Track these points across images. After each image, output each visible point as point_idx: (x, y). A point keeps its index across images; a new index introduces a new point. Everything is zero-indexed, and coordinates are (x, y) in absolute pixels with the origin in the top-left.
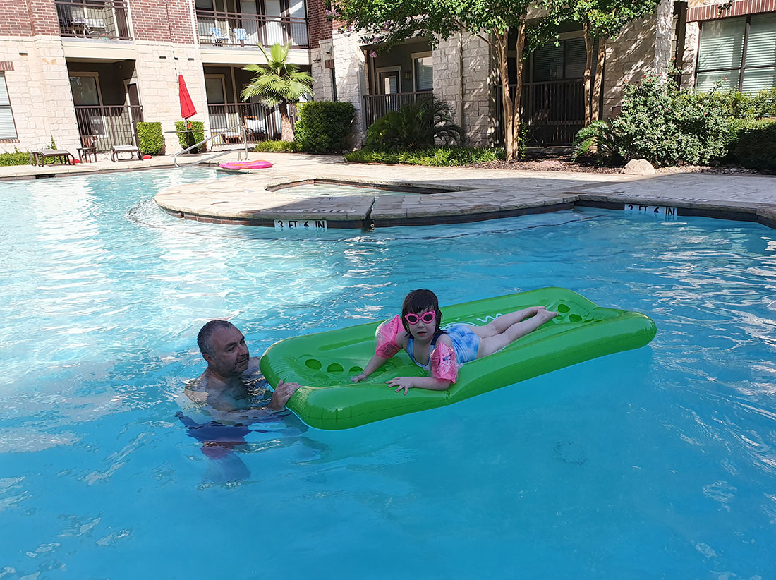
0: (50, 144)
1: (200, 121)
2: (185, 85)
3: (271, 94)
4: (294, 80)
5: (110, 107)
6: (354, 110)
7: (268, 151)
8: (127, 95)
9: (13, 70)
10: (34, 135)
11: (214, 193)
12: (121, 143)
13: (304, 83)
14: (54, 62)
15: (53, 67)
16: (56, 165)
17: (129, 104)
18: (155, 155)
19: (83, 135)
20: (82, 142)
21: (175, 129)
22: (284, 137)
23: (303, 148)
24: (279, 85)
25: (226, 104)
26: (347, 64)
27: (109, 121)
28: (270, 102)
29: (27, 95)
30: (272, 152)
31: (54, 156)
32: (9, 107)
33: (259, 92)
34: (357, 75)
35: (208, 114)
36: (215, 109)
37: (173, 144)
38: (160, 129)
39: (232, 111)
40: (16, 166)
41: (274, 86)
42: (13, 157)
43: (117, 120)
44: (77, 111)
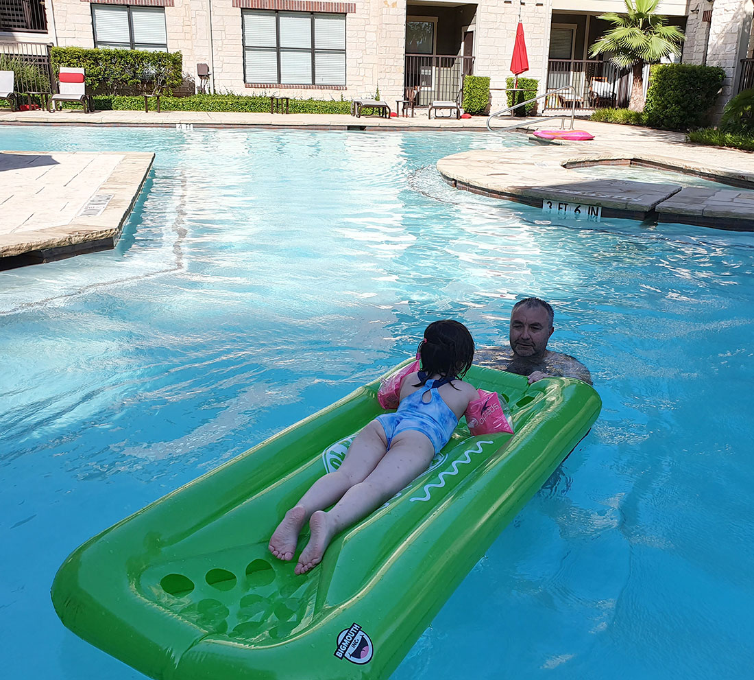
0: (375, 94)
1: (534, 78)
2: (523, 35)
3: (624, 50)
4: (658, 35)
5: (440, 56)
6: (724, 77)
7: (606, 121)
8: (463, 44)
9: (355, 12)
10: (361, 83)
11: (501, 163)
12: (444, 98)
13: (669, 39)
14: (394, 5)
15: (392, 11)
16: (374, 117)
17: (462, 55)
18: (478, 115)
19: (408, 86)
20: (405, 95)
21: (504, 85)
22: (632, 105)
23: (648, 120)
24: (637, 39)
25: (572, 60)
26: (728, 18)
27: (437, 71)
28: (621, 62)
29: (363, 40)
30: (611, 122)
31: (373, 107)
32: (343, 52)
33: (612, 47)
34: (739, 32)
35: (546, 70)
36: (557, 64)
37: (500, 102)
38: (488, 85)
39: (578, 69)
40: (337, 115)
41: (629, 41)
42: (336, 105)
43: (445, 72)
44: (407, 59)
